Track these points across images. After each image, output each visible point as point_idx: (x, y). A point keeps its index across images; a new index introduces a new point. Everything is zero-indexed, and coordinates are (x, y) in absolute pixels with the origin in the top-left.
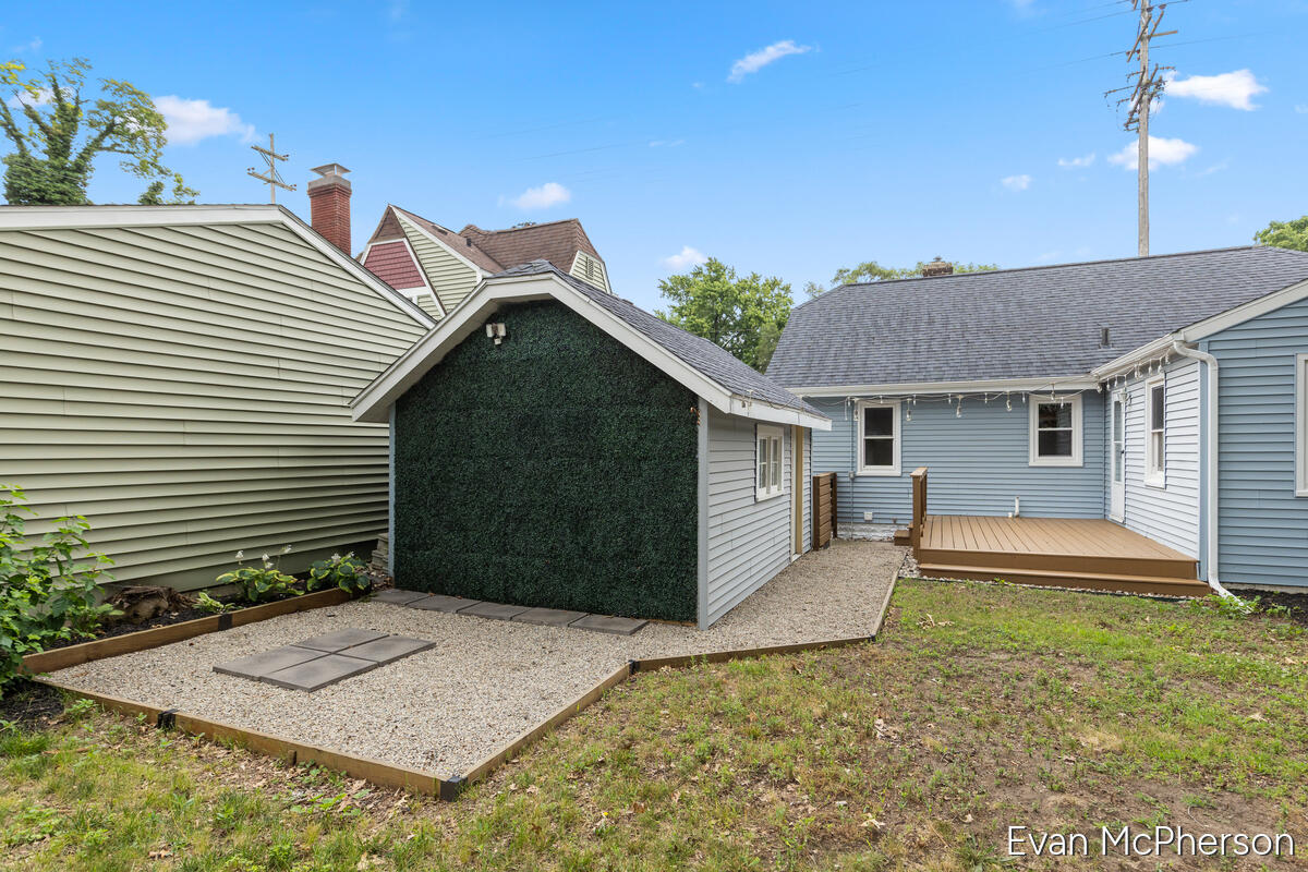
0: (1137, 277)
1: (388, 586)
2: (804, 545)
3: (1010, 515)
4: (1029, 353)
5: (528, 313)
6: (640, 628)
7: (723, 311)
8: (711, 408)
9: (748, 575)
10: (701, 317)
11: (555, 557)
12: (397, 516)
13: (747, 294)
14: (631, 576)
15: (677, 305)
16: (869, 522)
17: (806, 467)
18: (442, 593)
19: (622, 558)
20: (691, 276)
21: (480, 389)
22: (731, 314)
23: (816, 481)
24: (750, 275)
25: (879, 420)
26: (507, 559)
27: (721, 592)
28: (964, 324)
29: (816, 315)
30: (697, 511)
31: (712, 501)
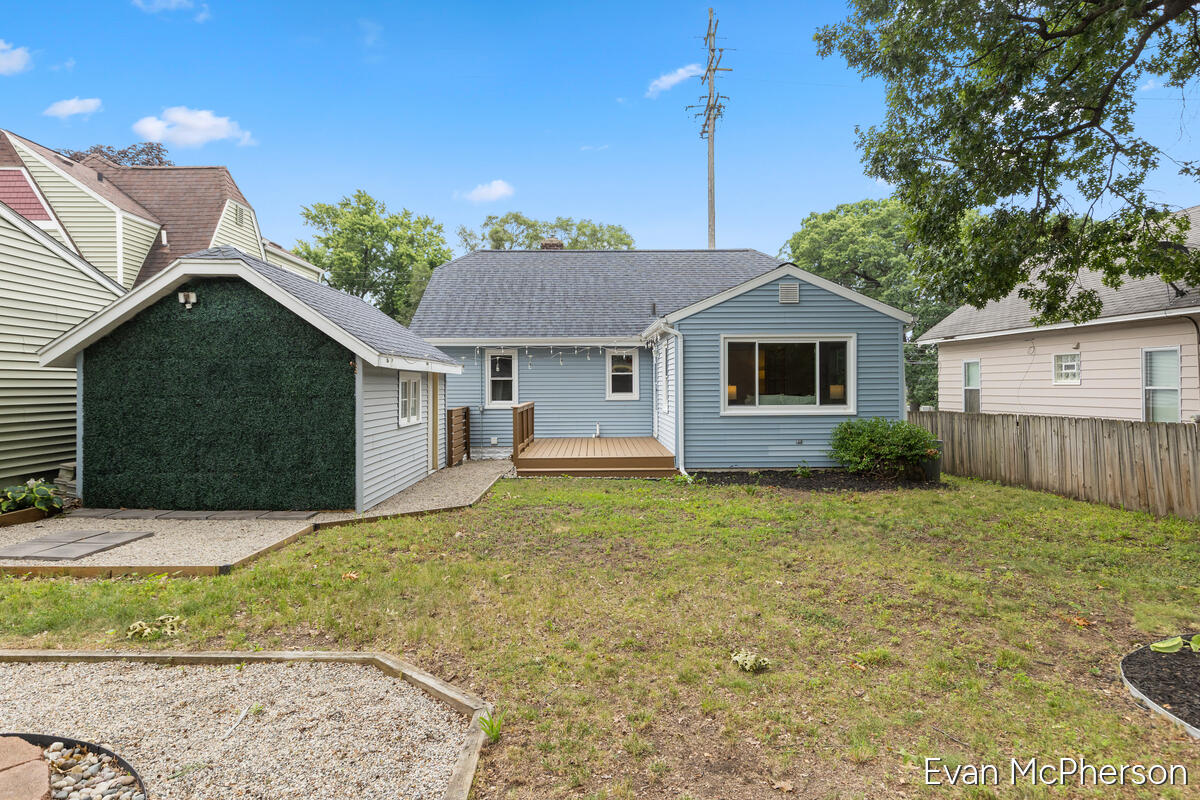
0: (681, 265)
1: (76, 507)
2: (439, 463)
3: (594, 436)
4: (606, 318)
5: (216, 286)
6: (314, 515)
7: (373, 246)
8: (366, 364)
9: (393, 480)
10: (350, 249)
11: (242, 471)
12: (86, 446)
13: (399, 231)
14: (305, 480)
15: (324, 236)
16: (494, 446)
17: (440, 402)
18: (135, 508)
19: (298, 468)
20: (338, 207)
21: (171, 343)
22: (382, 249)
23: (450, 413)
24: (401, 211)
25: (503, 365)
26: (199, 475)
27: (372, 490)
28: (566, 292)
29: (455, 276)
30: (355, 432)
31: (366, 425)
